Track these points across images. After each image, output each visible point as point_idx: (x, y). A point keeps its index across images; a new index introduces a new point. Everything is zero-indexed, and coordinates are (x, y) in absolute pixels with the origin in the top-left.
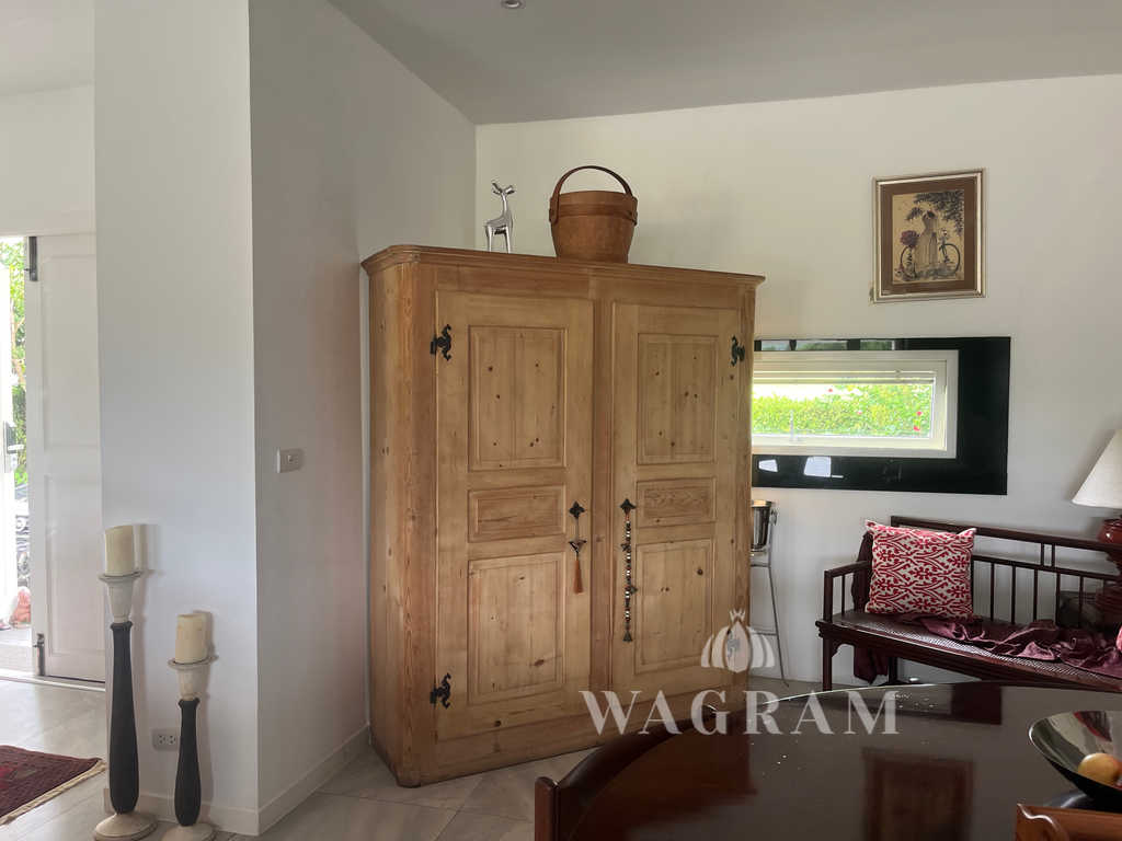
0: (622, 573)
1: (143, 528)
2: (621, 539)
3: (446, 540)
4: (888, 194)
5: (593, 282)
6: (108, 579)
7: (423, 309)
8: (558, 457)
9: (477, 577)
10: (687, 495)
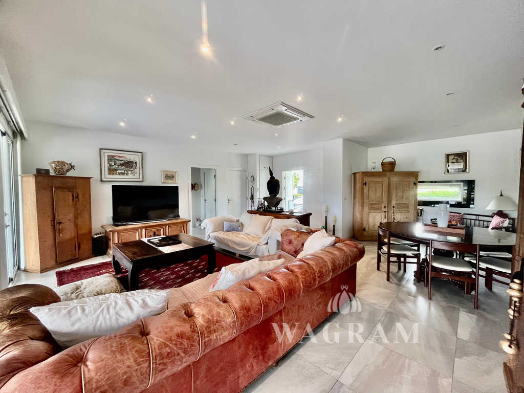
1: (329, 206)
2: (393, 211)
3: (365, 210)
5: (388, 175)
6: (325, 211)
7: (363, 180)
8: (382, 199)
9: (370, 215)
10: (405, 206)
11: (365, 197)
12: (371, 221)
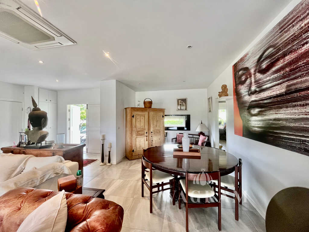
0: (151, 139)
4: (178, 100)
5: (148, 110)
6: (102, 140)
7: (131, 113)
9: (137, 139)
10: (158, 131)
11: (133, 127)
12: (138, 143)
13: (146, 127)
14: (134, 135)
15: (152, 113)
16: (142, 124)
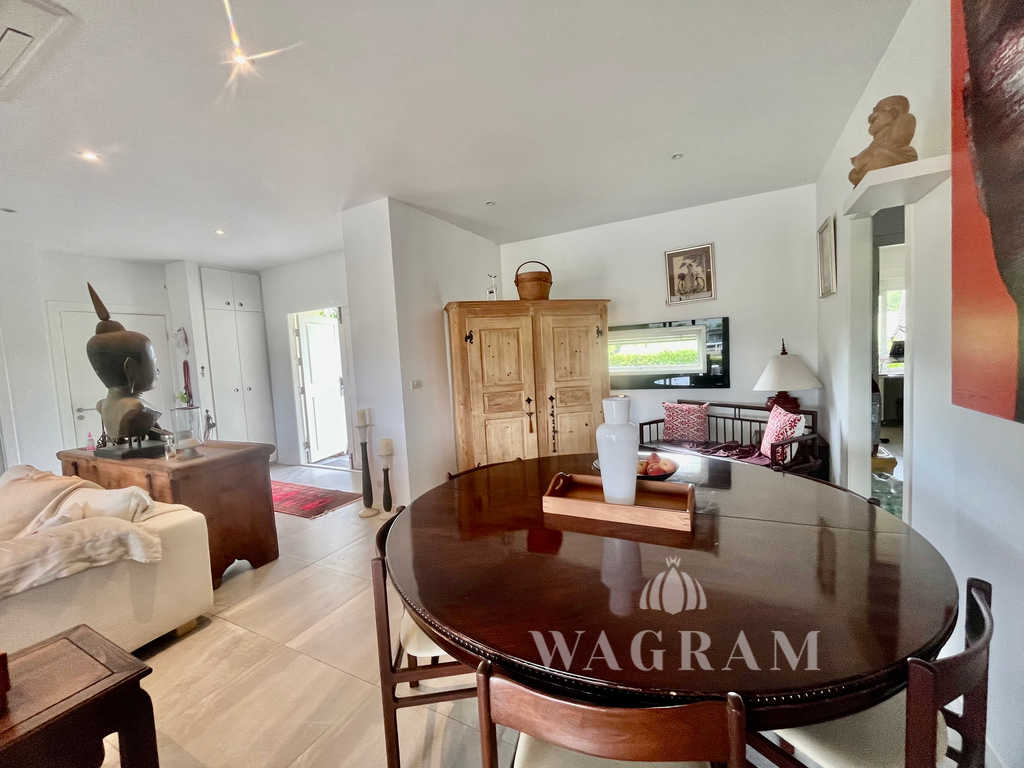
0: (551, 425)
1: (369, 410)
2: (550, 412)
3: (475, 413)
4: (670, 257)
5: (532, 309)
6: (359, 427)
7: (462, 325)
8: (520, 379)
9: (489, 427)
10: (580, 394)
11: (472, 377)
12: (493, 441)
13: (527, 377)
14: (478, 411)
15: (547, 322)
16: (509, 366)
